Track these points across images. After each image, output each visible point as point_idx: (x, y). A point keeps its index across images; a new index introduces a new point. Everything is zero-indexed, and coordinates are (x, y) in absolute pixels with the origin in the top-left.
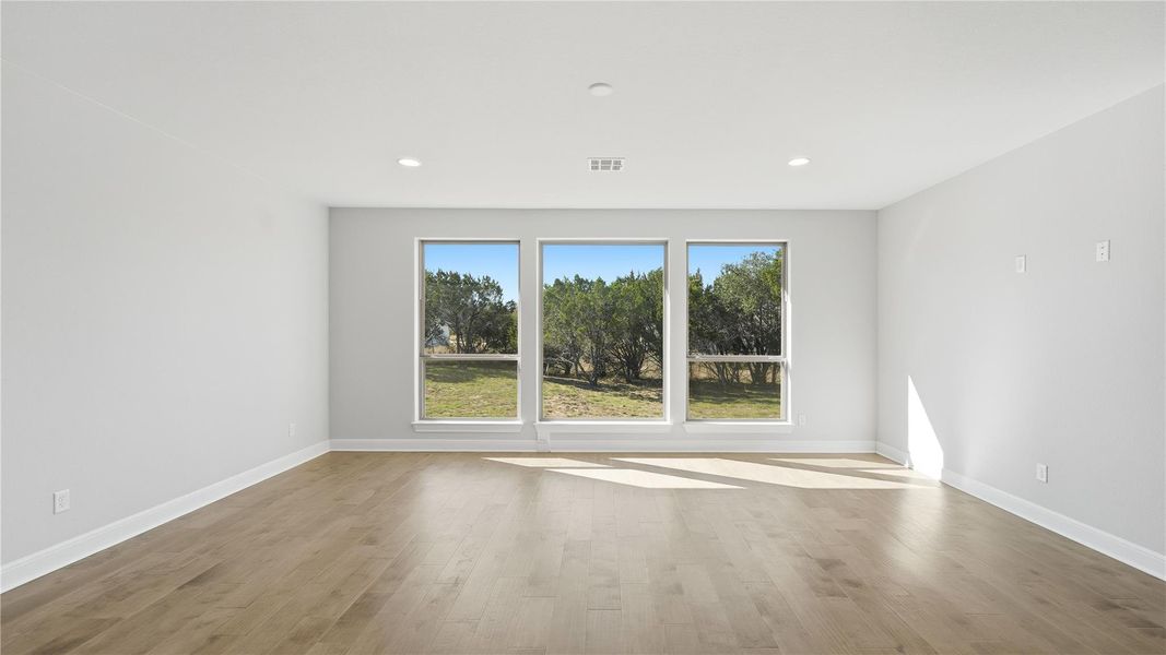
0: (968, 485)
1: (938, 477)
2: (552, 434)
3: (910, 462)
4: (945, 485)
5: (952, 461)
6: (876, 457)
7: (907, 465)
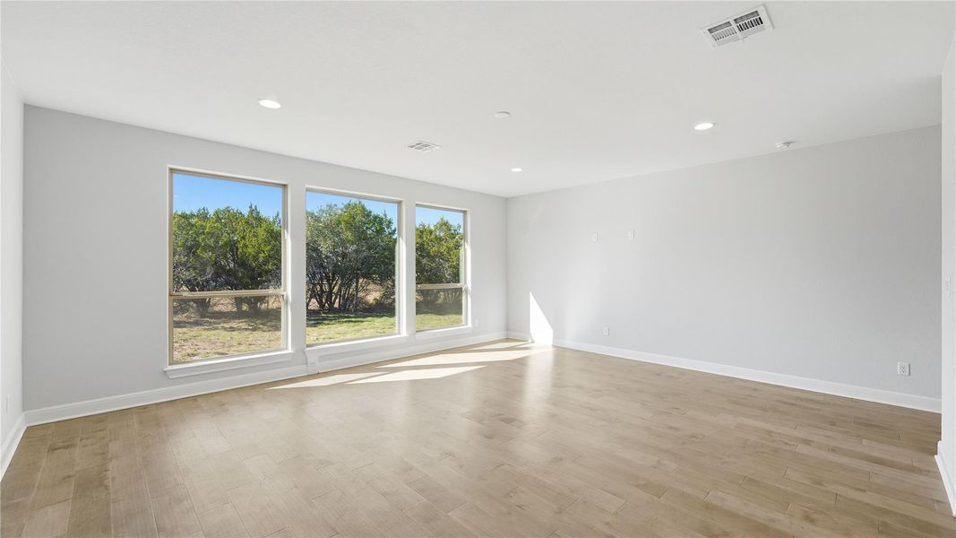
0: (569, 343)
1: (551, 344)
2: (320, 357)
3: (532, 339)
4: (555, 346)
5: (558, 334)
6: (508, 340)
7: (530, 341)
